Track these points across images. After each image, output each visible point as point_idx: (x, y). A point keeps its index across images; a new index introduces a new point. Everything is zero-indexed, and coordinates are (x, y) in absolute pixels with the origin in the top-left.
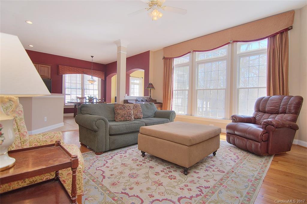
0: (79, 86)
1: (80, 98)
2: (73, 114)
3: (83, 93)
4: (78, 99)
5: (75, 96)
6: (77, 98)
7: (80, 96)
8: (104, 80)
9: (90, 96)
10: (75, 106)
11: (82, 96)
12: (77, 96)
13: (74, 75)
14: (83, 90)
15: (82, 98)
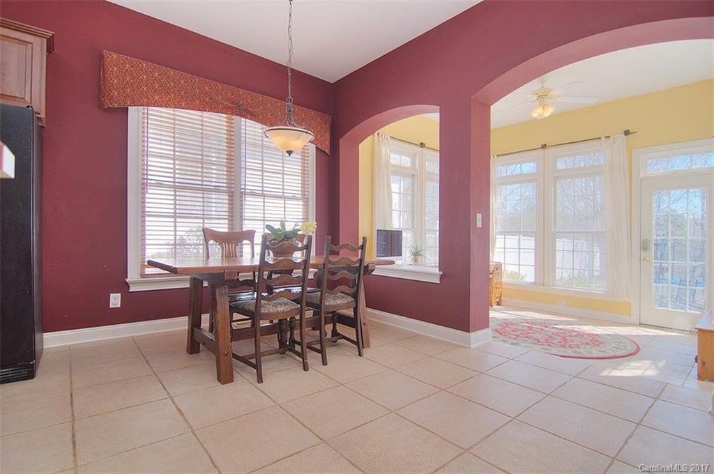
0: (217, 176)
1: (221, 238)
2: (186, 318)
3: (235, 213)
4: (211, 242)
5: (197, 224)
6: (208, 235)
7: (222, 227)
8: (327, 151)
9: (277, 226)
10: (196, 283)
11: (231, 225)
12: (206, 226)
13: (190, 117)
14: (235, 195)
15: (232, 239)
